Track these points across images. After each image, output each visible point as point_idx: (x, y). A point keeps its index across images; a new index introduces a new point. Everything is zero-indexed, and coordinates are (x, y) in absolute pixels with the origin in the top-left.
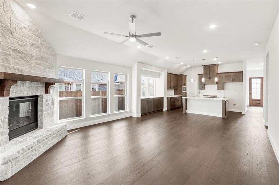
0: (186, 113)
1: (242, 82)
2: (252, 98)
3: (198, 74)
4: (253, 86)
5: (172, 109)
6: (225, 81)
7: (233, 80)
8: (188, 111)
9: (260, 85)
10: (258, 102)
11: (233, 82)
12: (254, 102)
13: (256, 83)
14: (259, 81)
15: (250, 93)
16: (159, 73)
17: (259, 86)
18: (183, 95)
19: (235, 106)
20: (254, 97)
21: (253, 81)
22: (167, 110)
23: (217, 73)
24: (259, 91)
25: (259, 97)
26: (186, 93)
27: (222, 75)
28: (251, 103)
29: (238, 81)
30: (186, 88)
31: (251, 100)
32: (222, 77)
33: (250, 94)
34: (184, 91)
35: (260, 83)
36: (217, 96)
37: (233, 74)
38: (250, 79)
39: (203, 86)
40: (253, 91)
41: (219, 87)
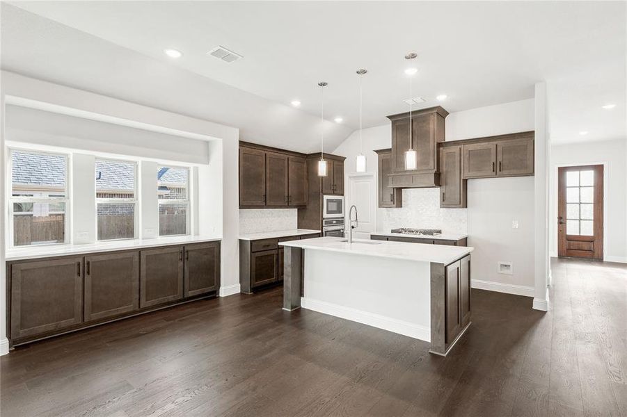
0: (297, 311)
1: (533, 174)
2: (568, 233)
3: (377, 151)
4: (571, 195)
5: (256, 290)
6: (466, 175)
7: (499, 169)
8: (306, 303)
9: (592, 190)
10: (585, 246)
11: (496, 176)
12: (574, 244)
13: (580, 187)
14: (589, 177)
15: (560, 218)
16: (207, 143)
17: (589, 195)
18: (325, 229)
19: (506, 271)
20: (572, 230)
21: (571, 177)
22: (241, 293)
23: (440, 145)
24: (588, 211)
25: (588, 230)
26: (341, 221)
27: (455, 149)
28: (565, 248)
29: (515, 172)
30: (339, 203)
31: (564, 239)
32: (457, 158)
33: (562, 220)
34: (328, 212)
35: (592, 184)
36: (440, 232)
37: (499, 143)
38: (562, 171)
39: (392, 196)
40: (571, 212)
41: (447, 196)
